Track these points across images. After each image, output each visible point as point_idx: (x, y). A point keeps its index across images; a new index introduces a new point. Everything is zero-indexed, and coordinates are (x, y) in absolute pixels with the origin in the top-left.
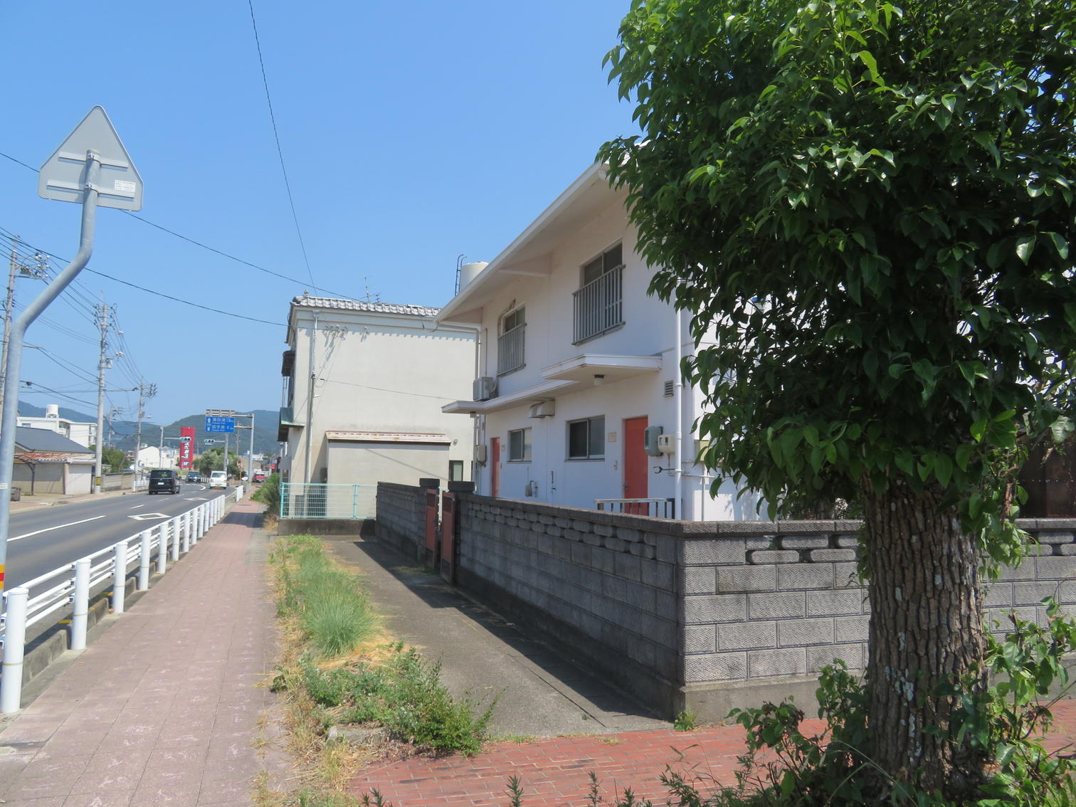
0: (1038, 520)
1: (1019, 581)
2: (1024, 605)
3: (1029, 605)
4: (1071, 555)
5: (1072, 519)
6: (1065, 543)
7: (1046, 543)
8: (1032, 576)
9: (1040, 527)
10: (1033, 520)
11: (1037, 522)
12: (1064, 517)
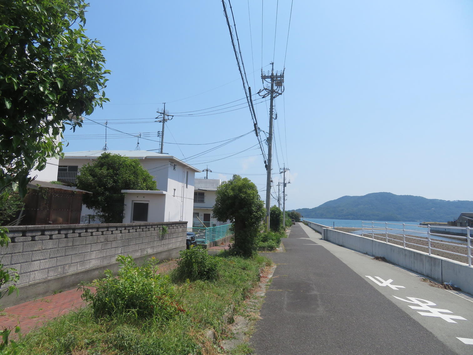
0: (27, 226)
1: (15, 253)
2: (15, 264)
3: (17, 263)
4: (39, 240)
5: (41, 226)
6: (37, 236)
7: (29, 236)
8: (21, 251)
9: (27, 229)
10: (25, 226)
11: (26, 227)
12: (43, 225)
